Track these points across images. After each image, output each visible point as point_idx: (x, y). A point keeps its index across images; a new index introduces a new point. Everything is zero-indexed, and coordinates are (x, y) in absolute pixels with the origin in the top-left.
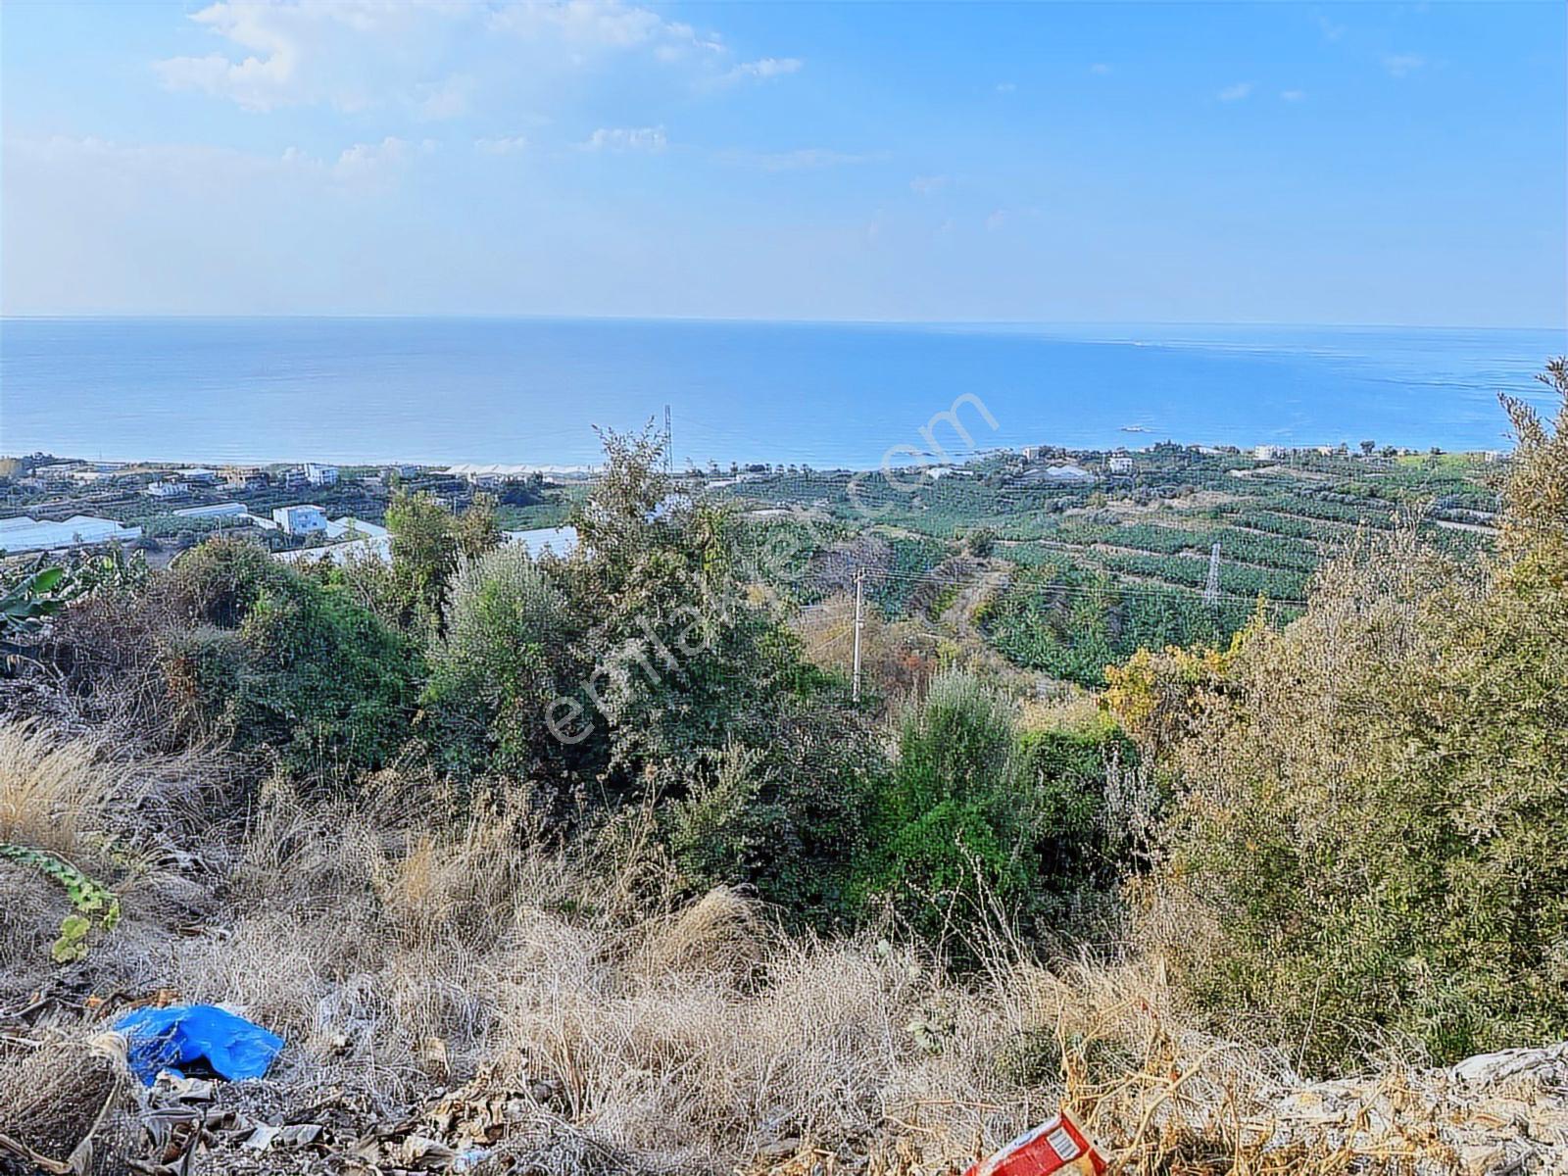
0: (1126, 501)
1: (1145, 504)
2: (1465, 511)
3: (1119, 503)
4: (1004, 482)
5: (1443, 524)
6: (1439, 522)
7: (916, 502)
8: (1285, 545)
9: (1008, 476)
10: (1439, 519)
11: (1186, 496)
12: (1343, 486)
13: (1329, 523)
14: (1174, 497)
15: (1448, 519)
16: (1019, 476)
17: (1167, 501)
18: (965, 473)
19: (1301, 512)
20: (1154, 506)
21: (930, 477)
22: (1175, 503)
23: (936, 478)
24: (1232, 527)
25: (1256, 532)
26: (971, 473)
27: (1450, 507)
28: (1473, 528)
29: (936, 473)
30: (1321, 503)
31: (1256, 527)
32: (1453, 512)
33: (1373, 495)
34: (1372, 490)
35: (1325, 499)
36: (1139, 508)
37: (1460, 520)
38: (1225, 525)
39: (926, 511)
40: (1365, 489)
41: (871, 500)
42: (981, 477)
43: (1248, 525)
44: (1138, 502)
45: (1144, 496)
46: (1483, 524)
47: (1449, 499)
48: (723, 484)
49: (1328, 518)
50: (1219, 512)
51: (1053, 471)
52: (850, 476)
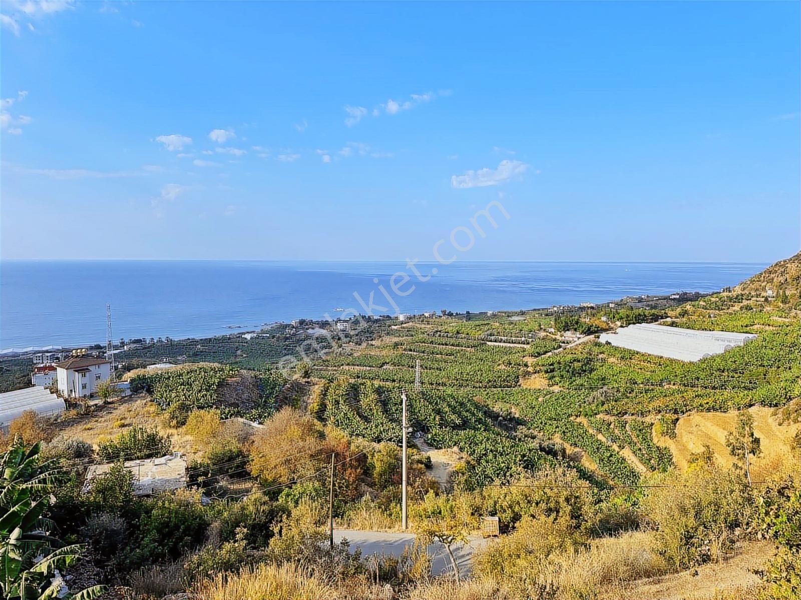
0: (351, 343)
1: (360, 345)
2: (497, 337)
3: (347, 345)
4: (286, 338)
5: (489, 343)
6: (488, 343)
7: (239, 352)
8: (428, 358)
9: (288, 335)
10: (487, 341)
11: (378, 339)
12: (445, 329)
13: (444, 347)
14: (372, 340)
15: (491, 341)
16: (294, 335)
17: (369, 342)
18: (264, 335)
19: (432, 342)
20: (364, 345)
21: (246, 339)
22: (373, 342)
23: (249, 339)
24: (404, 352)
25: (415, 353)
26: (268, 335)
27: (491, 335)
28: (501, 344)
29: (248, 336)
30: (439, 338)
31: (414, 351)
32: (493, 338)
33: (458, 333)
34: (457, 331)
35: (440, 336)
36: (357, 346)
37: (496, 341)
38: (401, 351)
39: (245, 357)
40: (455, 330)
41: (212, 354)
42: (273, 337)
43: (411, 350)
44: (356, 344)
45: (359, 340)
46: (504, 342)
47: (489, 332)
48: (117, 351)
49: (443, 344)
50: (396, 345)
51: (310, 331)
52: (198, 341)
